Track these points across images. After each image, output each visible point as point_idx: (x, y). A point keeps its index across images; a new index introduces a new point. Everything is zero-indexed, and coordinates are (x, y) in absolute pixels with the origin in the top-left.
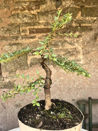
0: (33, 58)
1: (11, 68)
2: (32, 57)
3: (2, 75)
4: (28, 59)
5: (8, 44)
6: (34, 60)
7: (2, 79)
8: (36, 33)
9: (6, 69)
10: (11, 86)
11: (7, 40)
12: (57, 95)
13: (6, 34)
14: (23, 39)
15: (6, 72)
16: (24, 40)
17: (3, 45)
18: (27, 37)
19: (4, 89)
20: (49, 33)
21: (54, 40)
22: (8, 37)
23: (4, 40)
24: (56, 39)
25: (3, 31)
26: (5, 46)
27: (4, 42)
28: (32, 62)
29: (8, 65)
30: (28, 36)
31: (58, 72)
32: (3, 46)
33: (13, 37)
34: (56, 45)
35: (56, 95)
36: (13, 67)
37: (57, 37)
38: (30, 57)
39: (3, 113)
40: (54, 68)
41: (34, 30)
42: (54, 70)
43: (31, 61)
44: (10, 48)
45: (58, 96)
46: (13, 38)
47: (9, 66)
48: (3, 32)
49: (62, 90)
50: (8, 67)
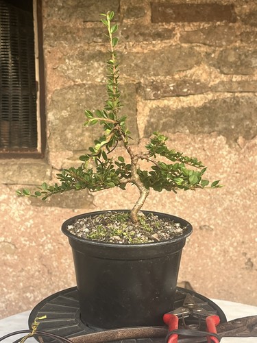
0: (158, 107)
1: (79, 139)
2: (154, 104)
3: (47, 161)
4: (140, 109)
5: (77, 53)
6: (159, 113)
7: (48, 173)
8: (176, 20)
9: (64, 140)
10: (74, 200)
11: (75, 40)
12: (231, 244)
13: (73, 20)
14: (127, 38)
15: (64, 150)
16: (131, 43)
17: (59, 55)
18: (142, 34)
19: (53, 209)
20: (221, 21)
21: (235, 49)
22: (78, 30)
23: (66, 39)
24: (244, 44)
25: (63, 7)
26: (67, 61)
27: (64, 48)
28: (152, 120)
29: (72, 127)
30: (148, 28)
31: (241, 160)
32: (60, 59)
33: (94, 30)
34: (242, 64)
35: (228, 243)
36: (87, 134)
37: (249, 38)
38: (145, 105)
39: (42, 290)
40: (230, 146)
41: (170, 11)
42: (230, 152)
43: (151, 116)
44: (81, 70)
45: (235, 248)
46: (95, 35)
47: (72, 131)
48: (62, 11)
49: (251, 226)
50: (69, 135)
